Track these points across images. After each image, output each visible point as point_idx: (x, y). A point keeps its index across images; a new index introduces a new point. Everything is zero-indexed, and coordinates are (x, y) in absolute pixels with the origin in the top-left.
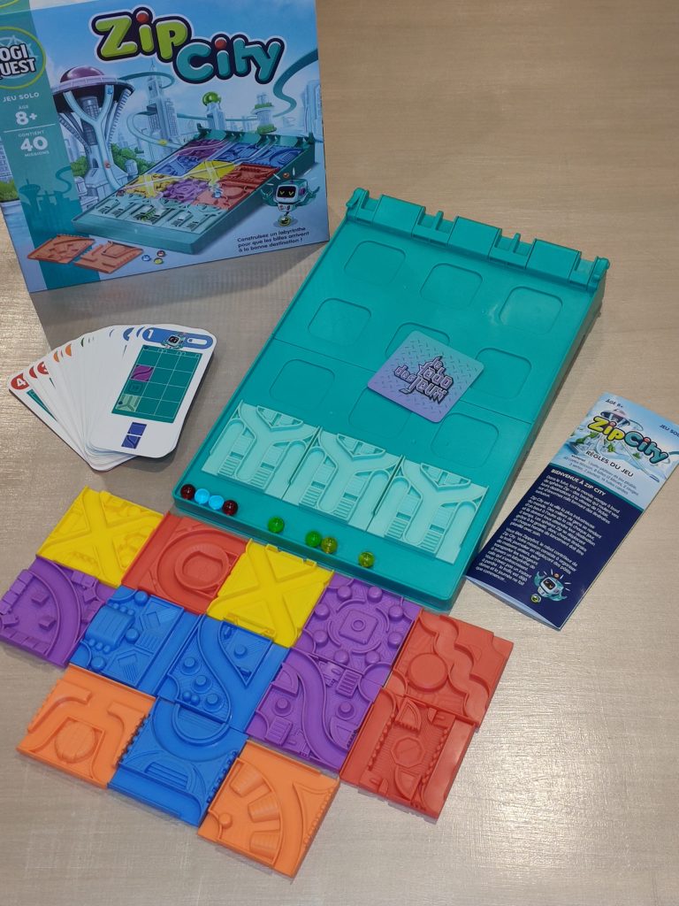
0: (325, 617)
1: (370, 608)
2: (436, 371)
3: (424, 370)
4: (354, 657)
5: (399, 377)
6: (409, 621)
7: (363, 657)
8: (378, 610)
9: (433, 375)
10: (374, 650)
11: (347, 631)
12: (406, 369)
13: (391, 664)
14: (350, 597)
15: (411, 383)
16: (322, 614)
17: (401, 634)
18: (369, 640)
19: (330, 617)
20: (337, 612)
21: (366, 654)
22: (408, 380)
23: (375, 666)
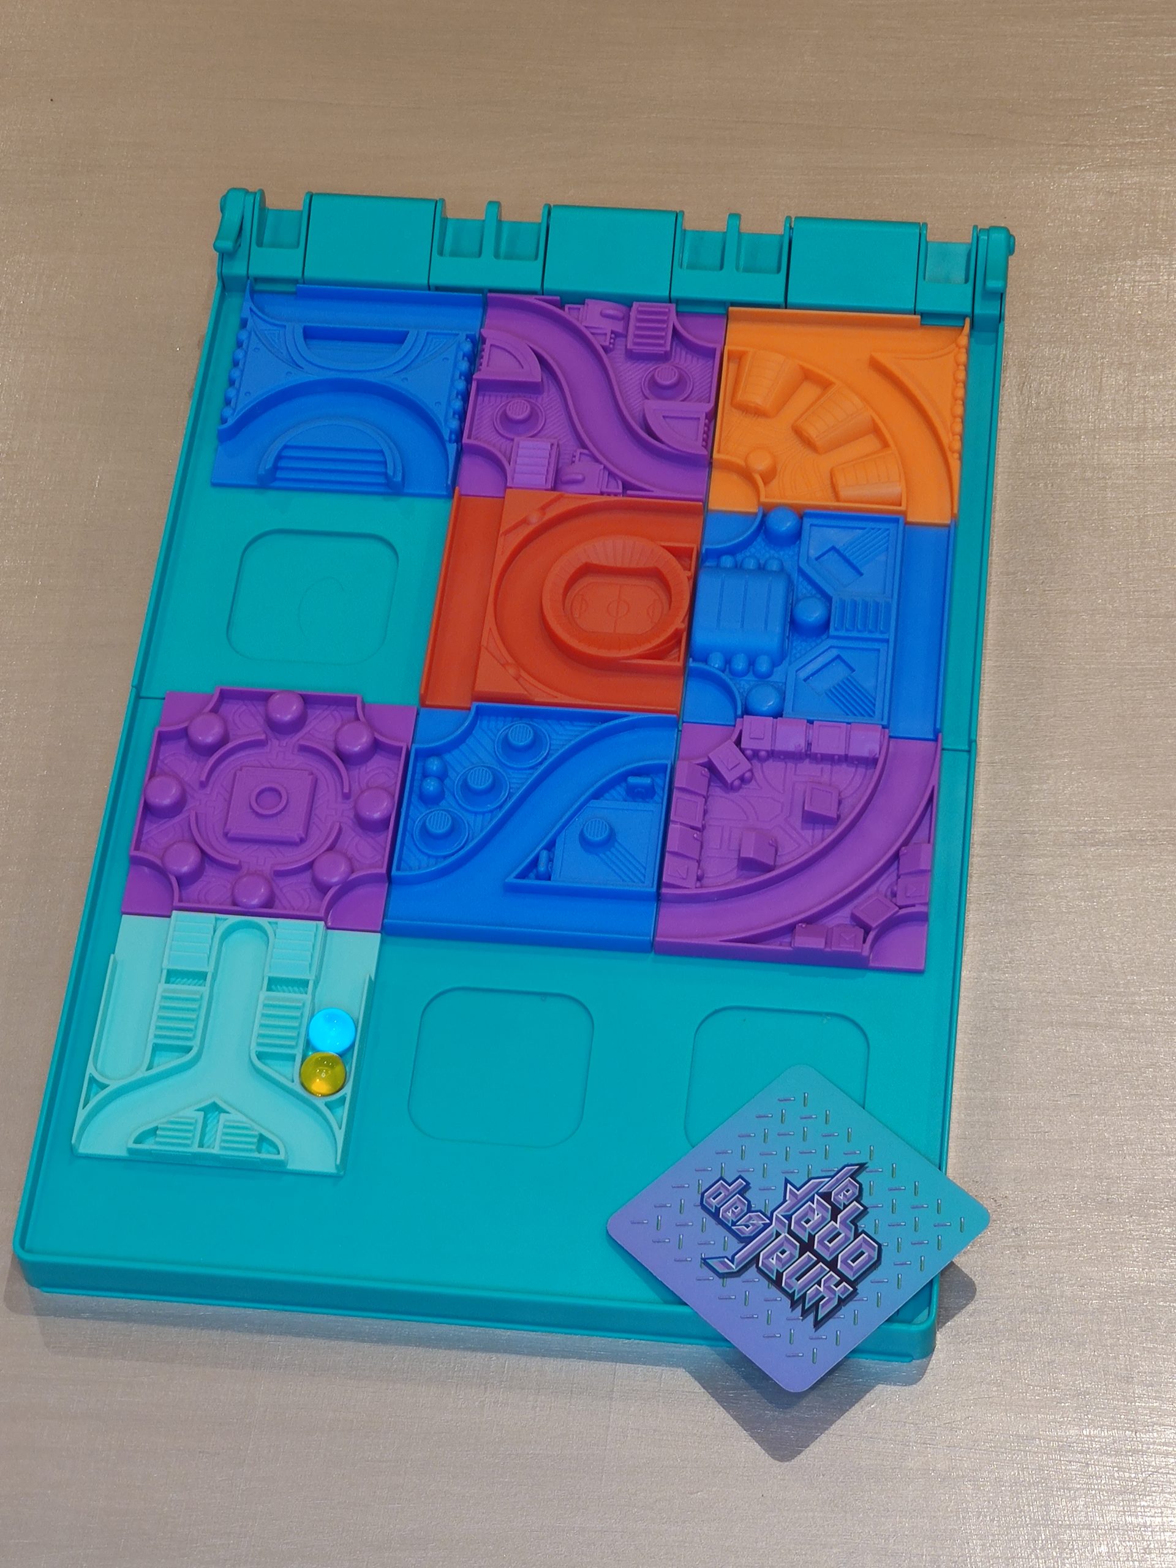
0: (178, 806)
1: (281, 751)
2: (835, 1212)
3: (799, 1203)
4: (283, 882)
5: (715, 1215)
6: (395, 751)
7: (307, 876)
8: (304, 749)
9: (822, 1222)
10: (331, 848)
11: (244, 824)
12: (742, 1192)
13: (384, 871)
14: (224, 740)
15: (747, 1240)
16: (167, 801)
17: (386, 790)
18: (307, 829)
19: (191, 804)
20: (203, 785)
21: (310, 865)
22: (739, 1228)
23: (347, 887)
